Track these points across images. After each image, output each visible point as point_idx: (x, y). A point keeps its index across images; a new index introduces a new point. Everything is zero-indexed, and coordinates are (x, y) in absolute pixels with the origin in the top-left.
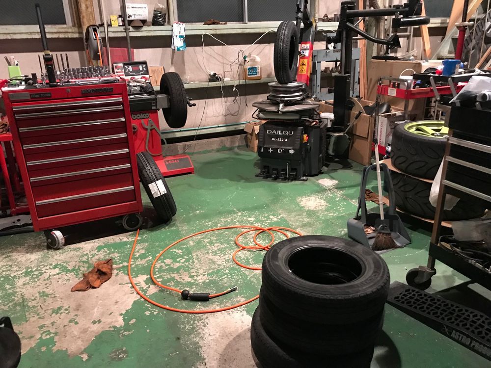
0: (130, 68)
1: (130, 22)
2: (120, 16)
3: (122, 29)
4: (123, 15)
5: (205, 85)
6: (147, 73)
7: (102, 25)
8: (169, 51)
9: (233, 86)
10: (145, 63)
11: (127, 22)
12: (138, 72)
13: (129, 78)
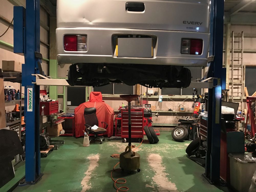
0: (146, 106)
1: (148, 94)
2: (146, 93)
3: (146, 96)
4: (147, 93)
5: (167, 112)
6: (150, 107)
7: (141, 95)
8: (158, 102)
9: (176, 113)
10: (150, 105)
11: (147, 94)
12: (148, 107)
13: (146, 108)
